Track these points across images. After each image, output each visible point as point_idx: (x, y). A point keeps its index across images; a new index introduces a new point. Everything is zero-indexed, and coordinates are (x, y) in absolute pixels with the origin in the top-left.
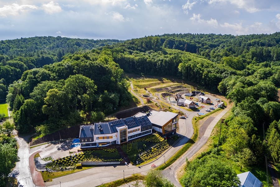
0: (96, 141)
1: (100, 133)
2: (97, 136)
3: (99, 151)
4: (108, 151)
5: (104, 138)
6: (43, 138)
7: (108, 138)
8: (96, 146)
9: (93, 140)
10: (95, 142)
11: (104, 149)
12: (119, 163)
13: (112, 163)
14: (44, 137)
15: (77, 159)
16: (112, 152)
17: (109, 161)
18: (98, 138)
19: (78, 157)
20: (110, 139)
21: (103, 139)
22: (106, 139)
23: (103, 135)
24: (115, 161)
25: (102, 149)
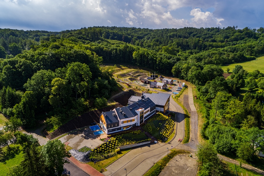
0: (121, 125)
1: (124, 118)
2: (122, 120)
3: (127, 134)
4: (135, 133)
5: (128, 121)
6: (58, 130)
7: (131, 121)
8: (121, 130)
9: (118, 125)
10: (120, 127)
11: (131, 132)
12: (150, 142)
13: (144, 143)
14: (59, 128)
15: (113, 145)
16: (139, 134)
17: (141, 142)
18: (123, 122)
19: (113, 143)
20: (133, 122)
21: (127, 123)
22: (130, 122)
23: (127, 119)
24: (146, 141)
25: (129, 132)
